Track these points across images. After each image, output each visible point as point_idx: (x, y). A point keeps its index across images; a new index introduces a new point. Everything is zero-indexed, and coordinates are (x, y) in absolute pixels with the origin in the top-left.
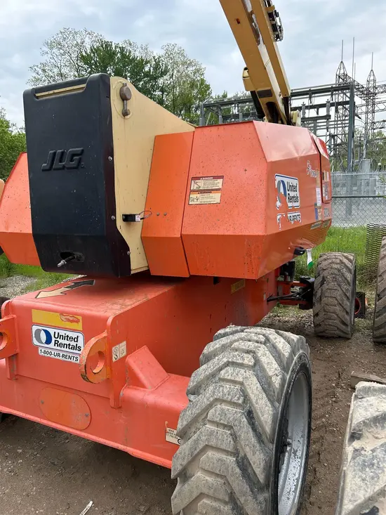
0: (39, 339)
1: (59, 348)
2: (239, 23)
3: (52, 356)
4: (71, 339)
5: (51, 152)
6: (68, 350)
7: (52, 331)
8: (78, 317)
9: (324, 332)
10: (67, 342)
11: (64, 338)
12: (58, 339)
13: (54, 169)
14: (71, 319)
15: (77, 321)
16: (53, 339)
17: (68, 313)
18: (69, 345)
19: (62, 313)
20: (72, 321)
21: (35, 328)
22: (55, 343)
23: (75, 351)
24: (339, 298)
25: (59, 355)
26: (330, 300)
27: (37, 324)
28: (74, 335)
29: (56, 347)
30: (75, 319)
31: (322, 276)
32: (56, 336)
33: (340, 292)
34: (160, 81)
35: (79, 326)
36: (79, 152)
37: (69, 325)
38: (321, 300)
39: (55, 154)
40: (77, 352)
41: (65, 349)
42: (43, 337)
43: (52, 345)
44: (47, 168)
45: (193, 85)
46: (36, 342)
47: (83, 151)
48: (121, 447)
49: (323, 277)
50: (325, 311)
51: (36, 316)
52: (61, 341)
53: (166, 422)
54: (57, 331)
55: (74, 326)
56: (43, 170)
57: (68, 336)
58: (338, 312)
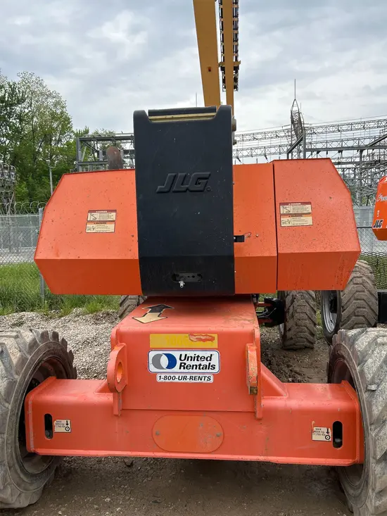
0: (158, 365)
1: (186, 370)
2: (210, 70)
3: (177, 380)
4: (203, 358)
5: (169, 175)
6: (198, 370)
7: (176, 354)
8: (213, 335)
9: (294, 344)
10: (197, 363)
11: (192, 359)
12: (185, 361)
13: (175, 192)
14: (203, 338)
15: (212, 339)
16: (179, 362)
17: (200, 333)
18: (200, 365)
19: (191, 334)
20: (204, 340)
21: (152, 354)
22: (181, 366)
23: (207, 371)
24: (308, 312)
25: (185, 378)
26: (301, 315)
27: (156, 349)
28: (207, 354)
29: (182, 370)
30: (208, 337)
31: (291, 294)
32: (183, 358)
33: (308, 308)
34: (18, 109)
35: (215, 344)
36: (207, 176)
37: (201, 344)
38: (293, 317)
39: (175, 177)
40: (210, 371)
41: (194, 370)
42: (164, 361)
43: (176, 369)
44: (166, 190)
45: (54, 116)
46: (152, 369)
47: (210, 175)
48: (262, 458)
49: (293, 296)
50: (296, 325)
51: (154, 341)
52: (188, 363)
53: (313, 422)
54: (184, 353)
55: (208, 344)
56: (158, 192)
57: (198, 356)
58: (308, 325)
